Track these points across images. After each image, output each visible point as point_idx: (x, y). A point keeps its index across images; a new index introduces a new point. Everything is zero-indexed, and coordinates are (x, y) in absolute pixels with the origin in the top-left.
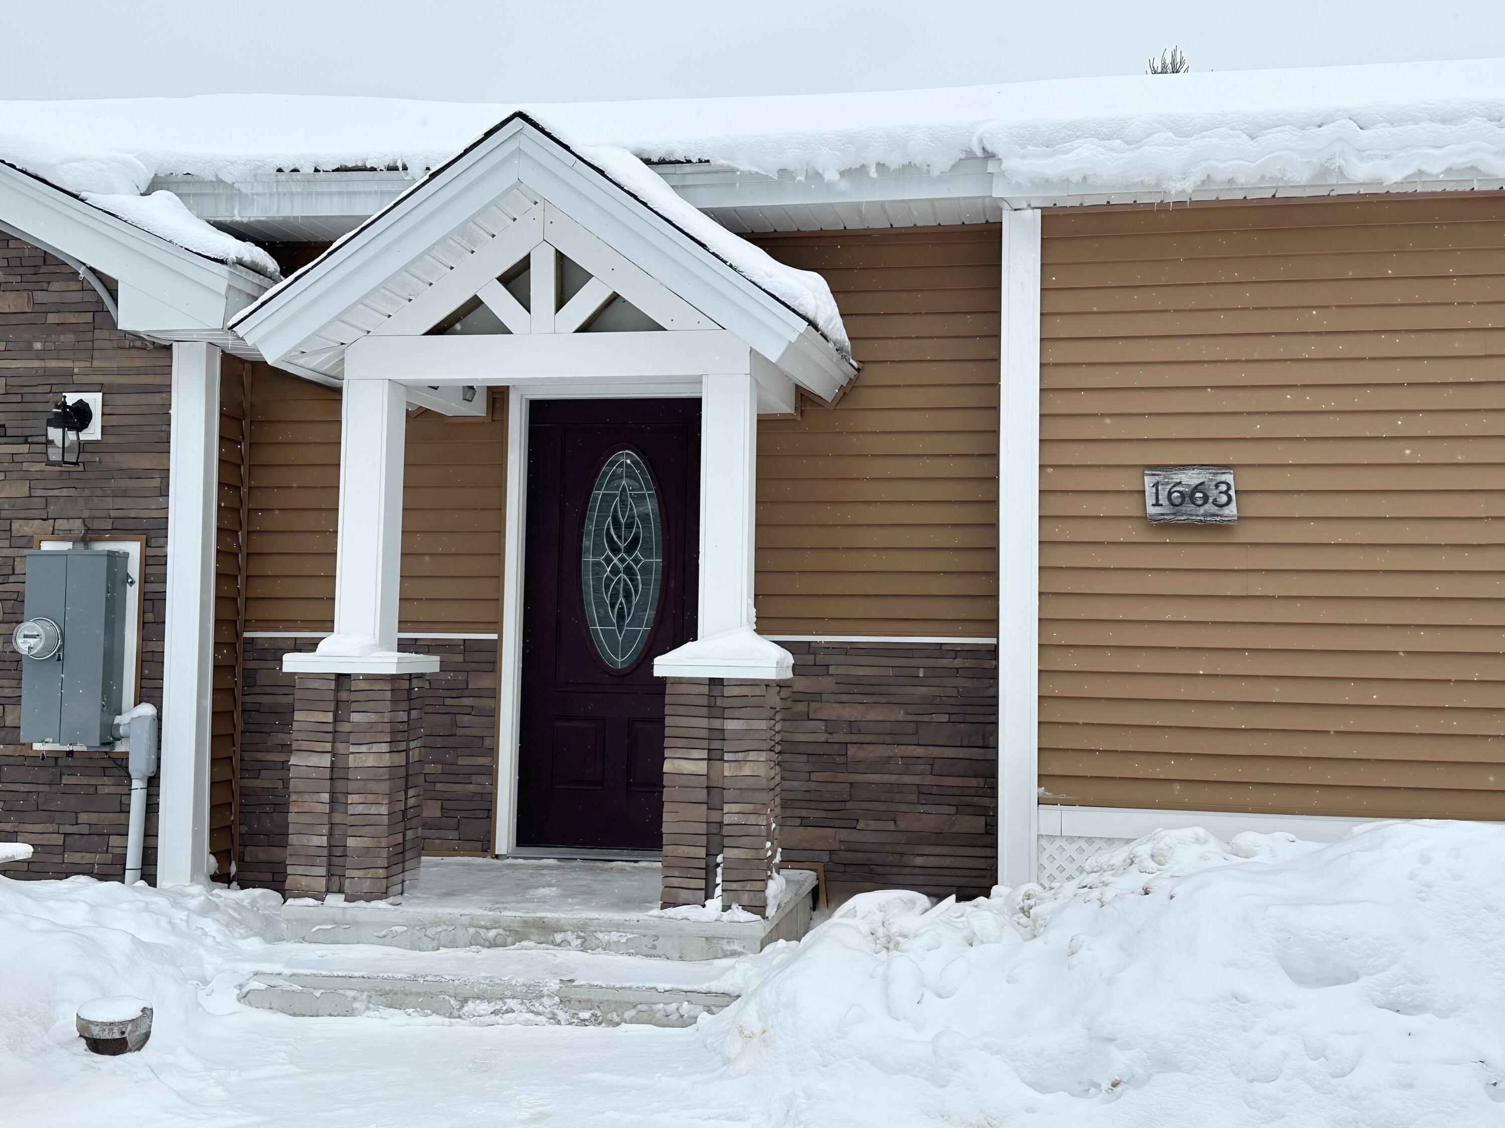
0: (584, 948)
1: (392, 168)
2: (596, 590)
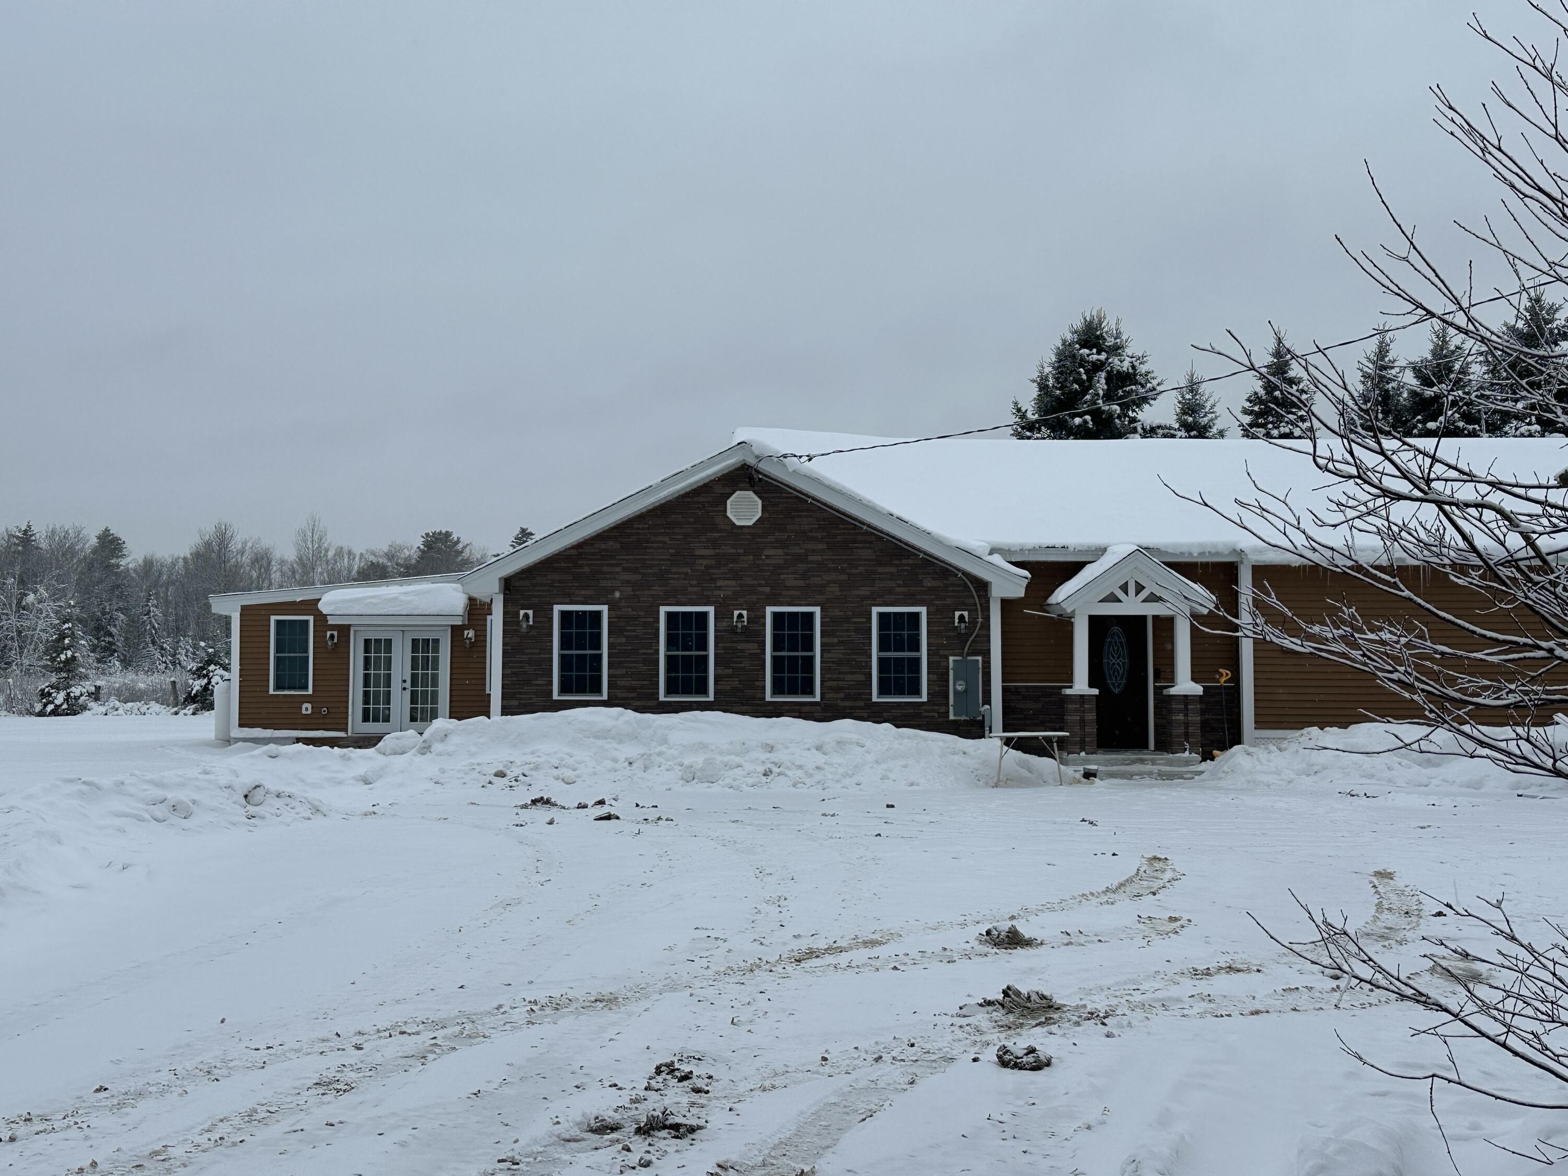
0: (1152, 765)
1: (1064, 547)
2: (1109, 670)
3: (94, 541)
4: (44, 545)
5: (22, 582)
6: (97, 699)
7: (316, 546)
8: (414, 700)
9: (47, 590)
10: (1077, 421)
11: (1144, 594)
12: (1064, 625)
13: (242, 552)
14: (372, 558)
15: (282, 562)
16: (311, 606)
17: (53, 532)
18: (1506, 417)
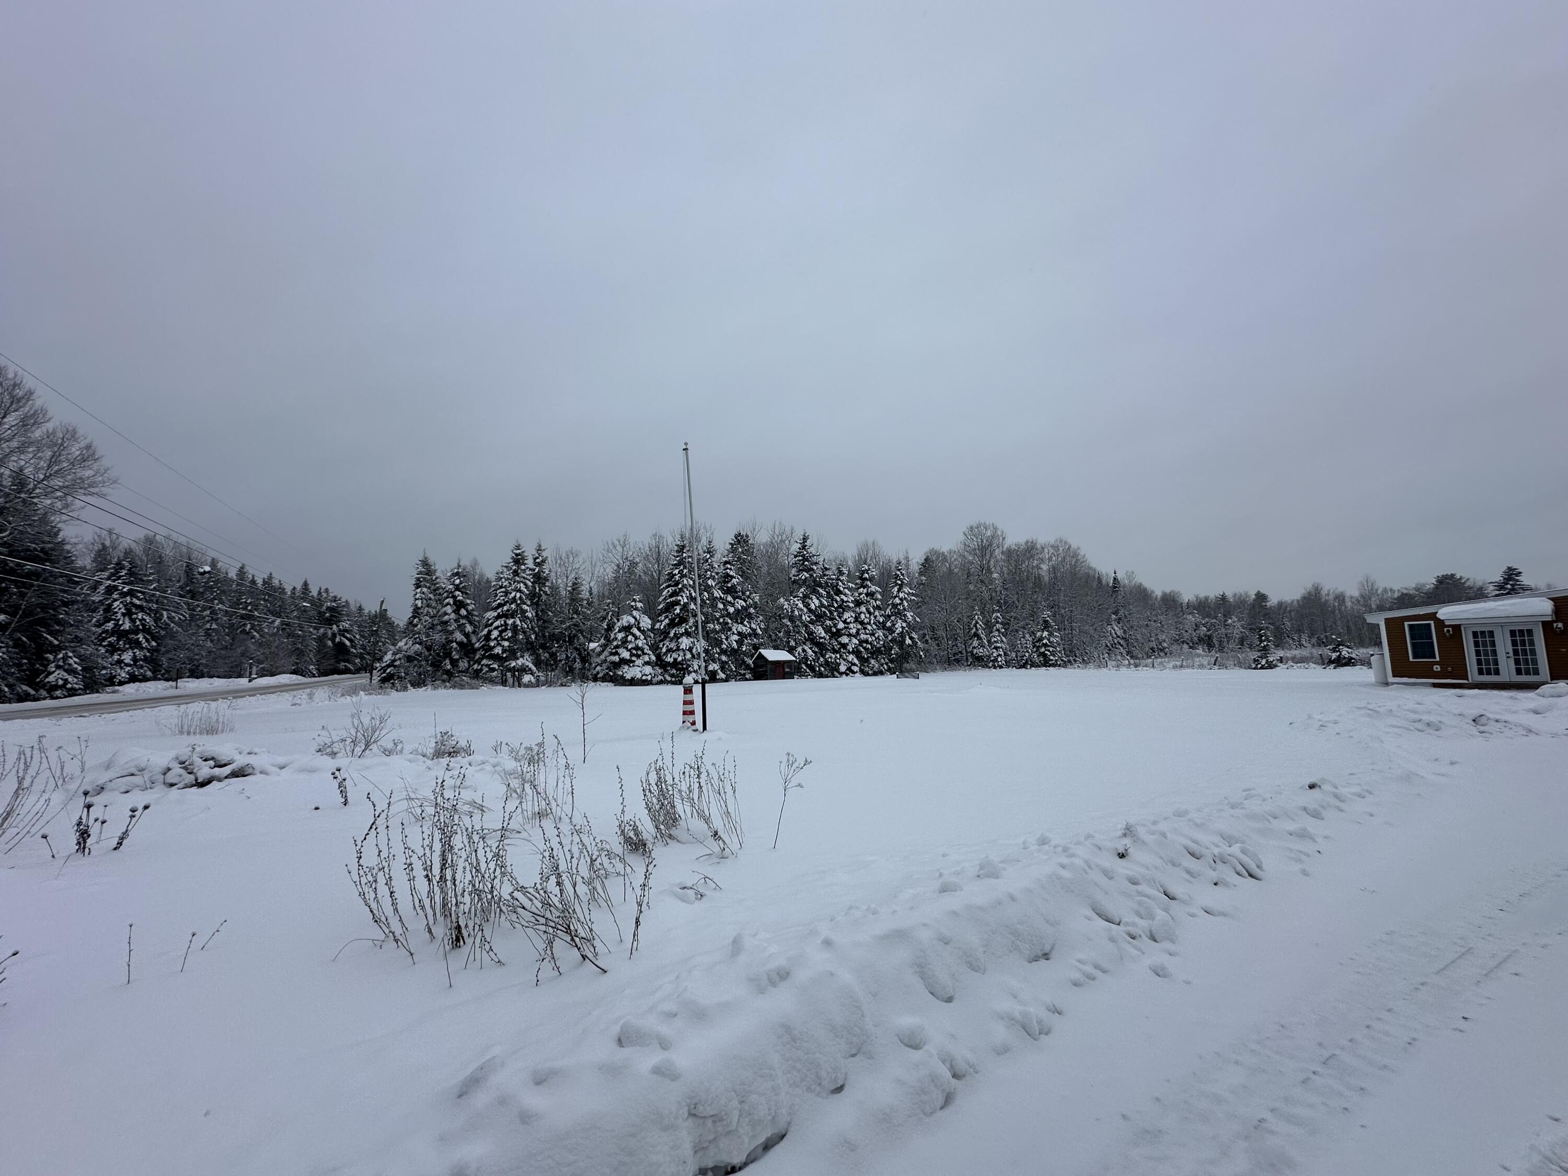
3: (1254, 597)
5: (1224, 615)
6: (1281, 662)
7: (1370, 588)
9: (1236, 617)
13: (1328, 595)
14: (1405, 591)
15: (1351, 597)
16: (1433, 616)
17: (1235, 595)
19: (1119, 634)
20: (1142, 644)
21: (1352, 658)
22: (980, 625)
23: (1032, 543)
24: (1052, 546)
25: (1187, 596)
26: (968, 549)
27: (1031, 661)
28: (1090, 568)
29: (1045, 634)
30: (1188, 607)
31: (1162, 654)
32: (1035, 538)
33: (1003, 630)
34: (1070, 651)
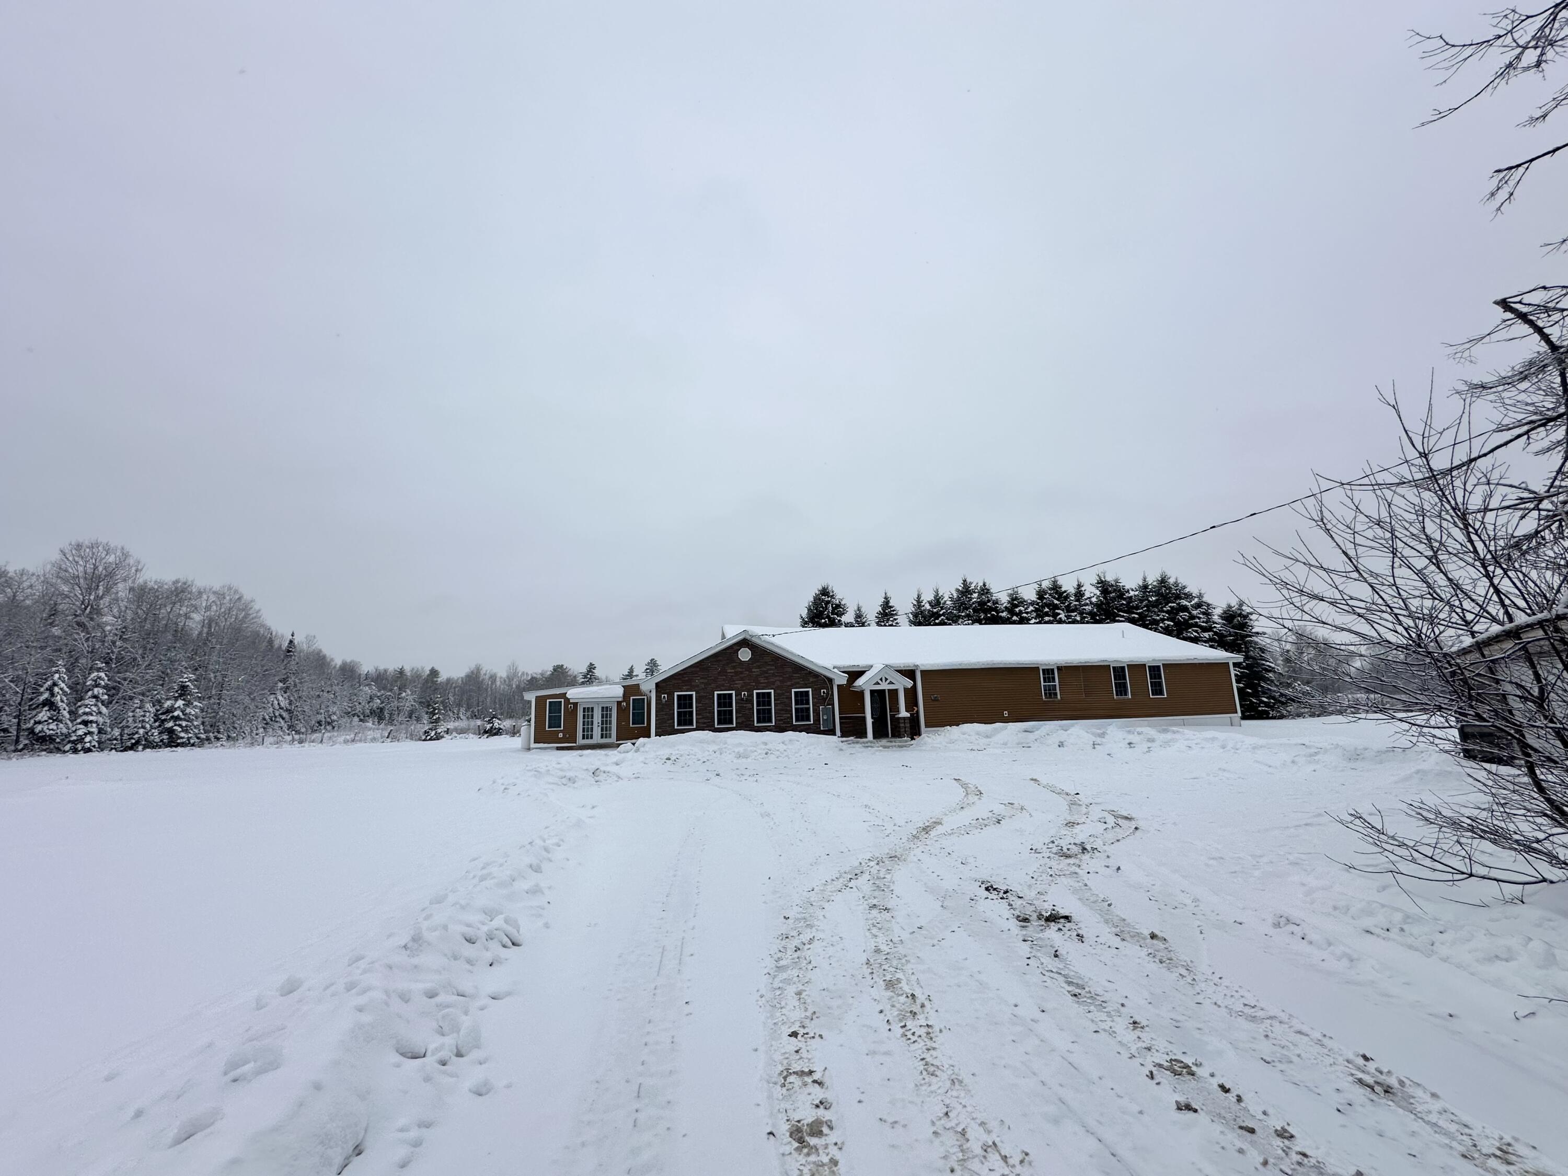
1: (857, 666)
3: (428, 672)
4: (409, 674)
5: (400, 689)
6: (447, 733)
8: (602, 730)
9: (410, 691)
10: (823, 621)
11: (888, 681)
12: (861, 694)
14: (535, 675)
15: (501, 678)
16: (563, 695)
17: (413, 669)
18: (959, 617)
19: (282, 705)
20: (309, 716)
21: (500, 729)
22: (62, 689)
23: (185, 583)
24: (215, 593)
25: (367, 667)
26: (62, 574)
27: (146, 740)
28: (263, 626)
29: (180, 703)
30: (366, 679)
31: (329, 728)
32: (190, 579)
33: (106, 697)
34: (211, 726)
